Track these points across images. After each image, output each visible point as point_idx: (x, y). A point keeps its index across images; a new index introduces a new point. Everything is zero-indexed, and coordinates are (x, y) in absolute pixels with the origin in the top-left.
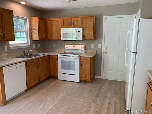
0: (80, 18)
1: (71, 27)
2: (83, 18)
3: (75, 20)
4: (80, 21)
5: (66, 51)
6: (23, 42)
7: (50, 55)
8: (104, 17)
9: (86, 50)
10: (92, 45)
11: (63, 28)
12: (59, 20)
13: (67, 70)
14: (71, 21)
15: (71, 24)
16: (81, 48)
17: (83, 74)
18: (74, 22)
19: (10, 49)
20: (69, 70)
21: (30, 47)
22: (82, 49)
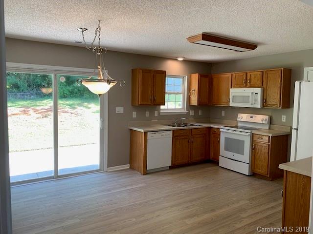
0: (259, 73)
1: (246, 87)
2: (264, 73)
3: (252, 76)
4: (259, 77)
5: (240, 124)
6: (178, 107)
7: (210, 128)
8: (306, 69)
9: (271, 125)
10: (283, 116)
11: (235, 87)
12: (229, 77)
13: (233, 154)
14: (246, 78)
15: (246, 83)
16: (262, 120)
17: (256, 162)
18: (250, 80)
19: (161, 114)
20: (234, 154)
21: (186, 113)
22: (264, 122)
